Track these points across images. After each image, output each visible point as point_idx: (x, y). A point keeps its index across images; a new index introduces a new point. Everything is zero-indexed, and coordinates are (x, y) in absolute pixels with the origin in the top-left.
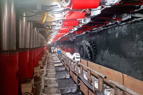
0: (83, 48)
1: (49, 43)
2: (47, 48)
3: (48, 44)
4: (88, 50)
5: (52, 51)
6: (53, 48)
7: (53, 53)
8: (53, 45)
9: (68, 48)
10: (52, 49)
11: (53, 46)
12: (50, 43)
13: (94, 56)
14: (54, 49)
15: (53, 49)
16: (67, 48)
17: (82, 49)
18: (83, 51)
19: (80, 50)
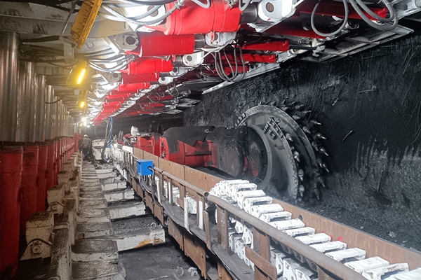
0: (258, 144)
1: (85, 124)
2: (75, 146)
3: (79, 127)
4: (293, 151)
5: (98, 156)
6: (102, 144)
7: (102, 162)
8: (99, 132)
9: (178, 143)
10: (96, 148)
11: (102, 137)
12: (89, 126)
13: (321, 181)
14: (106, 146)
15: (98, 148)
16: (172, 145)
17: (254, 146)
18: (263, 154)
19: (247, 150)
